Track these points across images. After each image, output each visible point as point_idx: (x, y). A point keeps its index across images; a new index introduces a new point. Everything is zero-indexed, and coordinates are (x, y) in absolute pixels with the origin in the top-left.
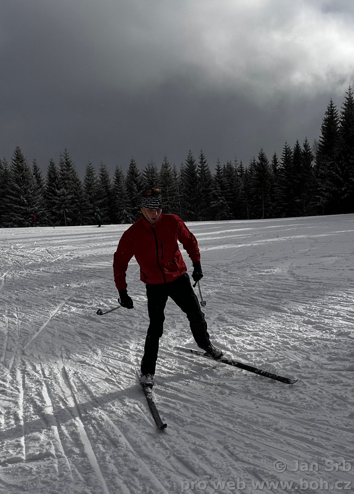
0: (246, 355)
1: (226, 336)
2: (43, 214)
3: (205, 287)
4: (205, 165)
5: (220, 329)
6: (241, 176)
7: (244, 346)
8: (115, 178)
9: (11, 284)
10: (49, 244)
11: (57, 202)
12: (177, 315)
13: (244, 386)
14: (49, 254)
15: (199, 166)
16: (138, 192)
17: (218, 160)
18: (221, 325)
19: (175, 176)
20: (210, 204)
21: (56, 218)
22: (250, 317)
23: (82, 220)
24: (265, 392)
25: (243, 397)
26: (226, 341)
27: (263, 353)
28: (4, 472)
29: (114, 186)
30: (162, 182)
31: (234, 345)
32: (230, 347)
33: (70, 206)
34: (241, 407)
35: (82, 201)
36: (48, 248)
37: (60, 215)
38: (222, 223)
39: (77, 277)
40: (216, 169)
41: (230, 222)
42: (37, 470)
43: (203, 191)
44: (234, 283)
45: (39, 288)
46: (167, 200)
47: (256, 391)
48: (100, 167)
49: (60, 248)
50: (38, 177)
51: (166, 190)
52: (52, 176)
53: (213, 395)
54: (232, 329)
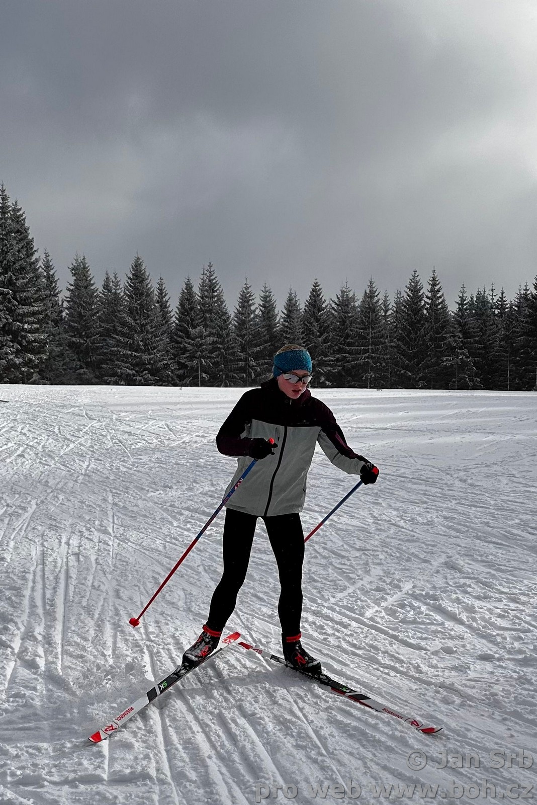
0: (495, 636)
1: (458, 599)
2: (166, 366)
3: (425, 506)
4: (438, 295)
5: (447, 583)
6: (501, 315)
7: (490, 618)
8: (286, 312)
9: (107, 478)
10: (171, 415)
11: (190, 347)
12: (373, 551)
13: (488, 693)
14: (170, 432)
15: (427, 297)
16: (320, 336)
17: (463, 288)
18: (451, 577)
19: (386, 311)
20: (442, 360)
21: (184, 373)
22: (505, 566)
23: (225, 378)
24: (527, 709)
25: (486, 714)
26: (458, 607)
27: (526, 636)
28: (71, 799)
29: (283, 325)
30: (362, 322)
31: (473, 615)
32: (465, 619)
33: (209, 355)
34: (482, 732)
35: (228, 347)
36: (168, 422)
37: (192, 368)
38: (462, 395)
39: (211, 473)
40: (457, 303)
41: (475, 394)
42: (124, 801)
43: (431, 339)
44: (477, 502)
45: (151, 487)
46: (369, 352)
47: (511, 706)
48: (263, 294)
49: (188, 422)
50: (163, 306)
51: (368, 335)
52: (187, 306)
53: (430, 704)
54: (469, 586)
